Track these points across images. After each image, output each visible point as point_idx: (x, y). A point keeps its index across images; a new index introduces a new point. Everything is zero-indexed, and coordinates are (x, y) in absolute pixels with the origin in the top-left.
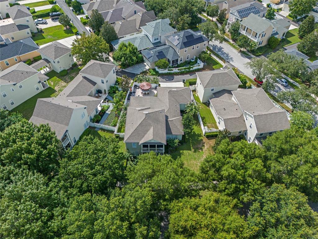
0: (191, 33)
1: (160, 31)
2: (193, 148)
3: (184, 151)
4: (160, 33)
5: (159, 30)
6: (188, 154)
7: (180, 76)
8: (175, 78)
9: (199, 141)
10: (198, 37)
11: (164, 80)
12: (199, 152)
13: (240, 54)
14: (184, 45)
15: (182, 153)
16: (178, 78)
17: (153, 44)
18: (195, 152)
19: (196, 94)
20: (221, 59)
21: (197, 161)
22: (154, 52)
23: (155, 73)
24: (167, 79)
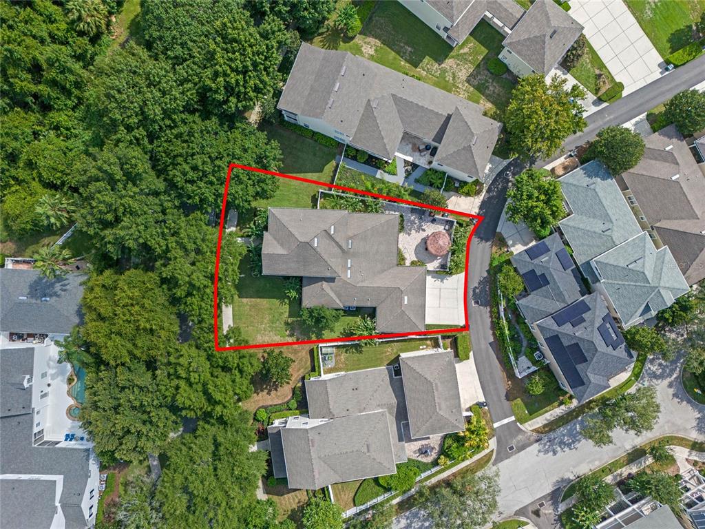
0: (592, 359)
1: (616, 282)
2: (293, 322)
3: (287, 306)
4: (610, 281)
5: (622, 281)
6: (282, 311)
7: (489, 320)
8: (482, 308)
9: (308, 334)
10: (582, 375)
11: (477, 285)
12: (286, 331)
13: (572, 477)
14: (551, 337)
15: (284, 301)
16: (481, 316)
17: (588, 263)
18: (287, 324)
19: (425, 347)
20: (551, 426)
21: (268, 325)
22: (545, 265)
23: (494, 265)
24: (477, 291)
